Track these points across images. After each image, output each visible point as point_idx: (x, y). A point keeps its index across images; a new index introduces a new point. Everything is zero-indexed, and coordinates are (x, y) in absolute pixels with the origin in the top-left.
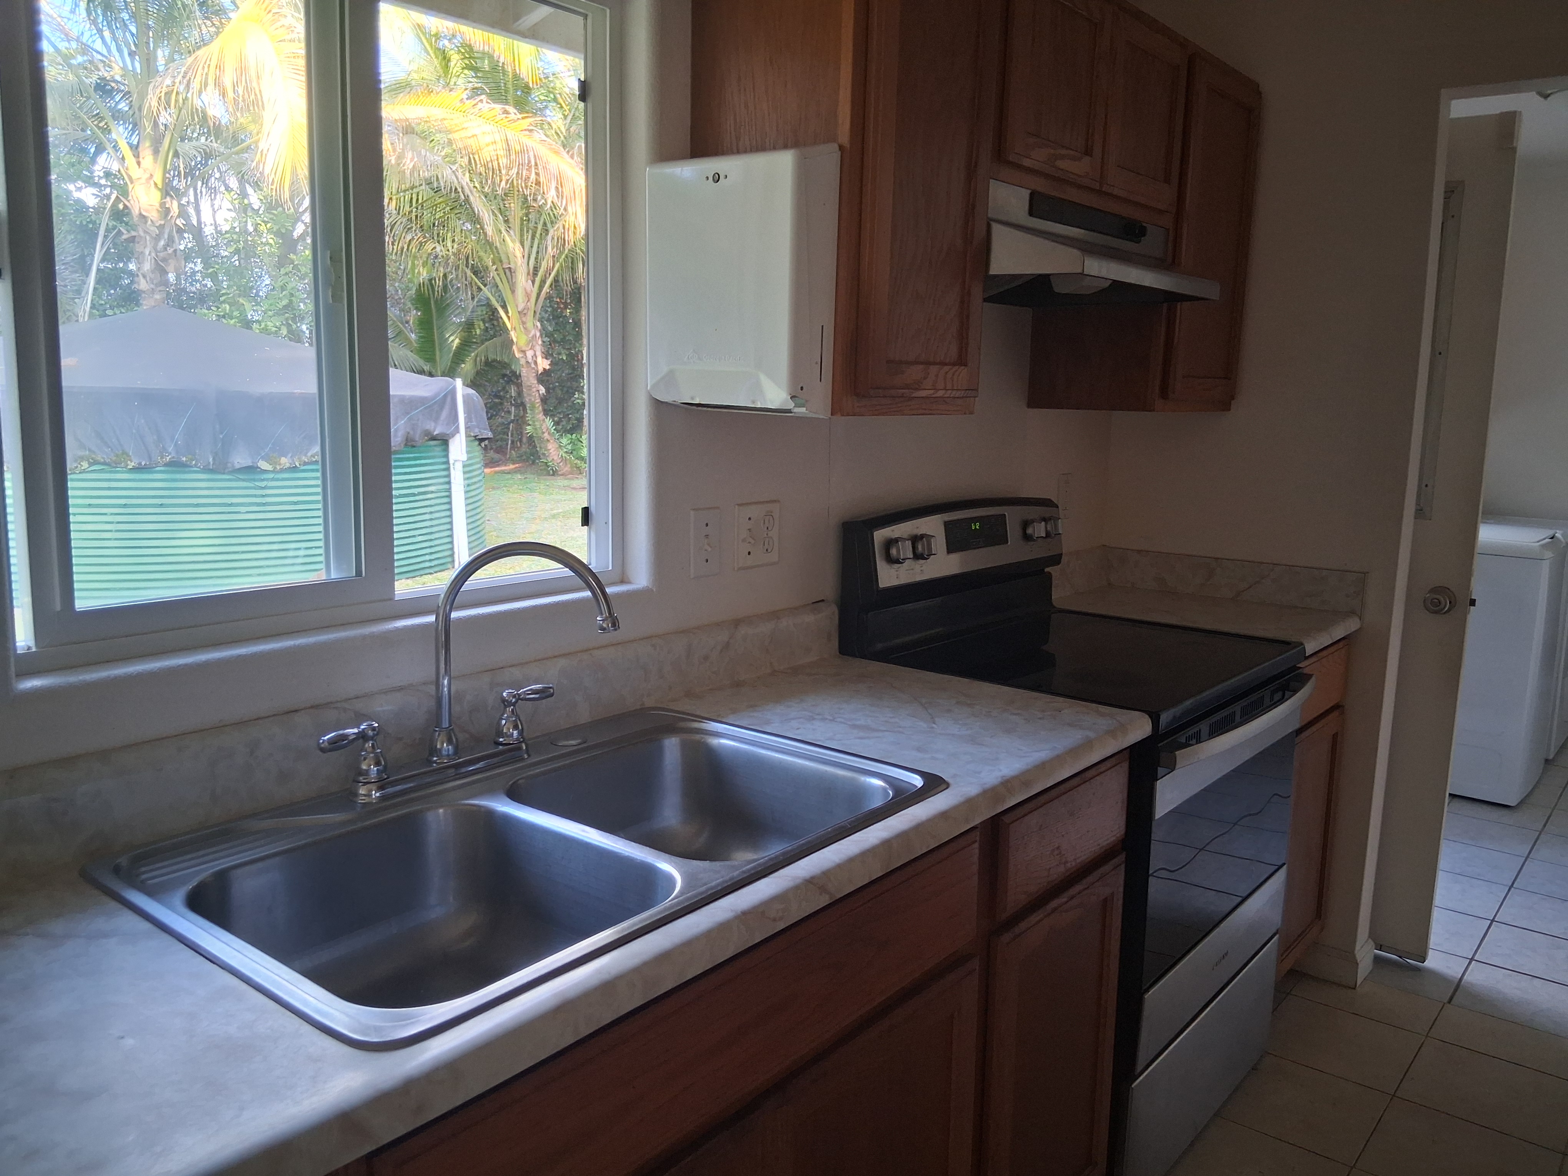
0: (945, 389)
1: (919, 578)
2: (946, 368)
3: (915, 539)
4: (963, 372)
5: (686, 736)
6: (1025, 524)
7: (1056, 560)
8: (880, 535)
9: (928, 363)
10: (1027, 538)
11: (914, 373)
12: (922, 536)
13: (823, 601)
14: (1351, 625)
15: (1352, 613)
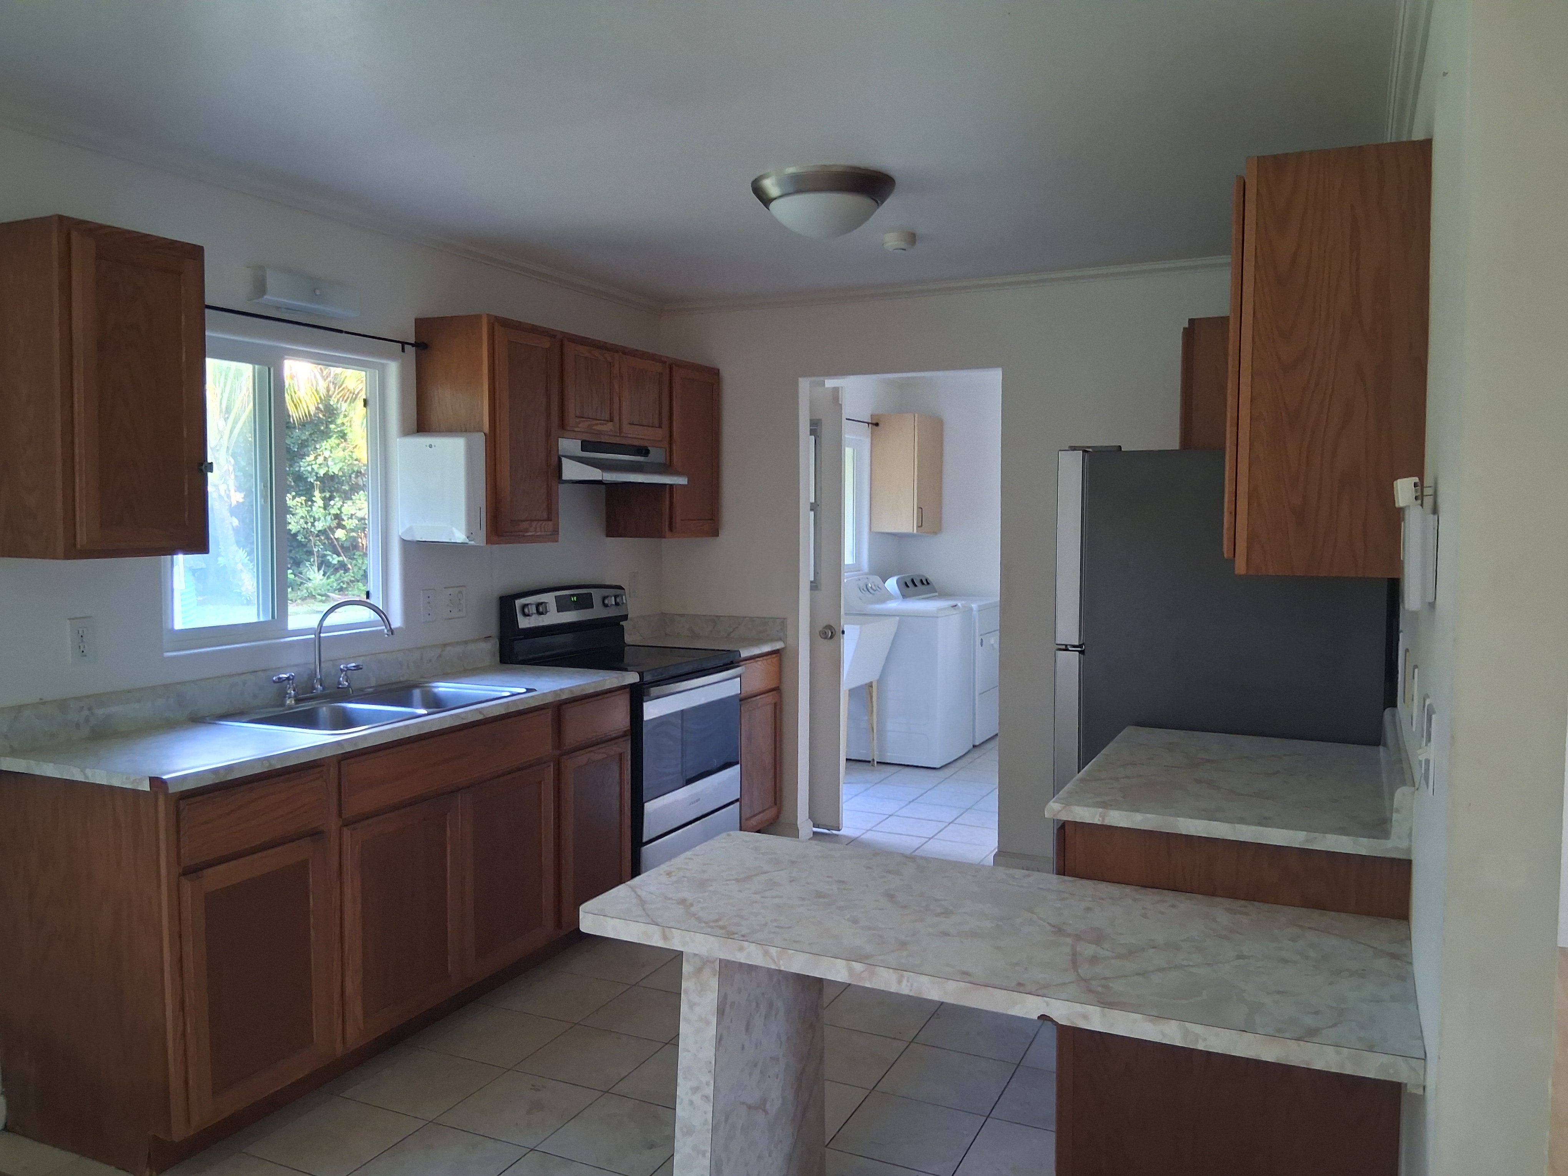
0: (541, 531)
1: (541, 624)
2: (541, 522)
3: (538, 605)
4: (550, 523)
5: (423, 689)
6: (604, 598)
7: (625, 617)
8: (519, 602)
9: (532, 520)
10: (606, 606)
11: (525, 525)
12: (542, 603)
13: (490, 637)
14: (778, 645)
15: (780, 639)
